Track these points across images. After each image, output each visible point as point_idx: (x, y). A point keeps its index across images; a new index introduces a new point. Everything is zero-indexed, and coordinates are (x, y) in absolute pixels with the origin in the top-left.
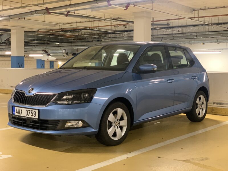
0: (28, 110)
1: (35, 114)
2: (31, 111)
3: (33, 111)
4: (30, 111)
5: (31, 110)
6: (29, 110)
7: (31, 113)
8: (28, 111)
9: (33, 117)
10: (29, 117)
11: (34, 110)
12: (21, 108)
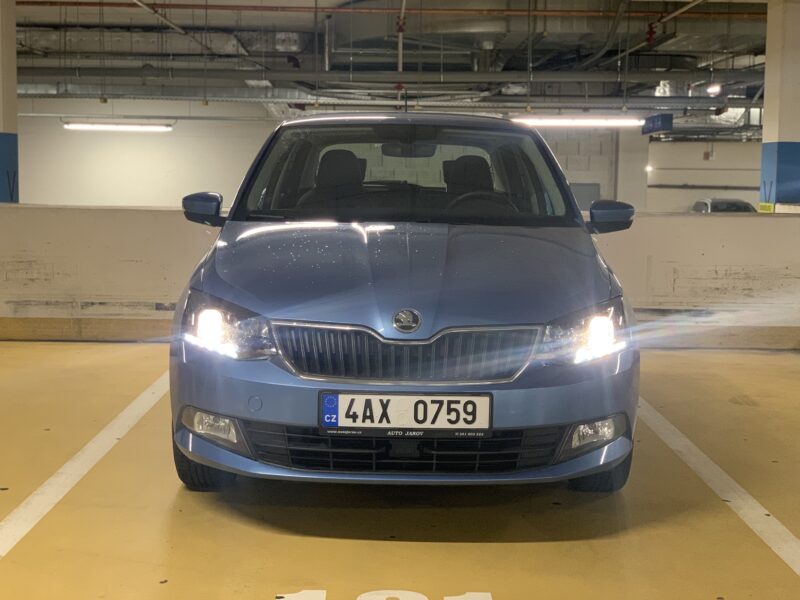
0: (428, 399)
1: (473, 413)
2: (450, 402)
3: (458, 402)
4: (441, 403)
5: (445, 399)
6: (433, 402)
7: (450, 411)
8: (430, 406)
9: (461, 425)
10: (438, 425)
11: (464, 399)
12: (385, 398)
